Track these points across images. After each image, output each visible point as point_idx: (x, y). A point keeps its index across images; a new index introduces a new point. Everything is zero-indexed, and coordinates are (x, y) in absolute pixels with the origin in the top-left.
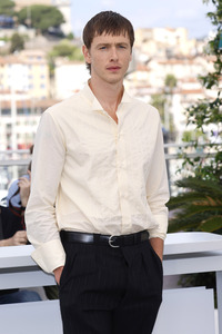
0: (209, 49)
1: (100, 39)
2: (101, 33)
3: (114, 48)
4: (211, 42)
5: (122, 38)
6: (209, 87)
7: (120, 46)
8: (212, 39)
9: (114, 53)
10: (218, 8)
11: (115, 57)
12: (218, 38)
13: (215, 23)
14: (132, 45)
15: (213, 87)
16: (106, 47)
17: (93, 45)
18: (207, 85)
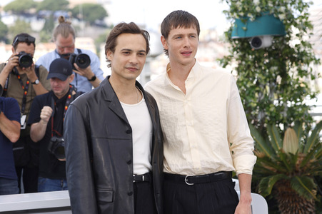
0: (225, 38)
1: (175, 32)
2: (176, 27)
3: (186, 38)
4: (226, 33)
5: (192, 30)
6: (224, 67)
7: (191, 36)
8: (227, 30)
9: (187, 41)
10: (231, 7)
11: (188, 44)
12: (231, 29)
13: (229, 18)
14: (198, 34)
15: (228, 66)
16: (181, 37)
17: (170, 37)
18: (223, 65)
